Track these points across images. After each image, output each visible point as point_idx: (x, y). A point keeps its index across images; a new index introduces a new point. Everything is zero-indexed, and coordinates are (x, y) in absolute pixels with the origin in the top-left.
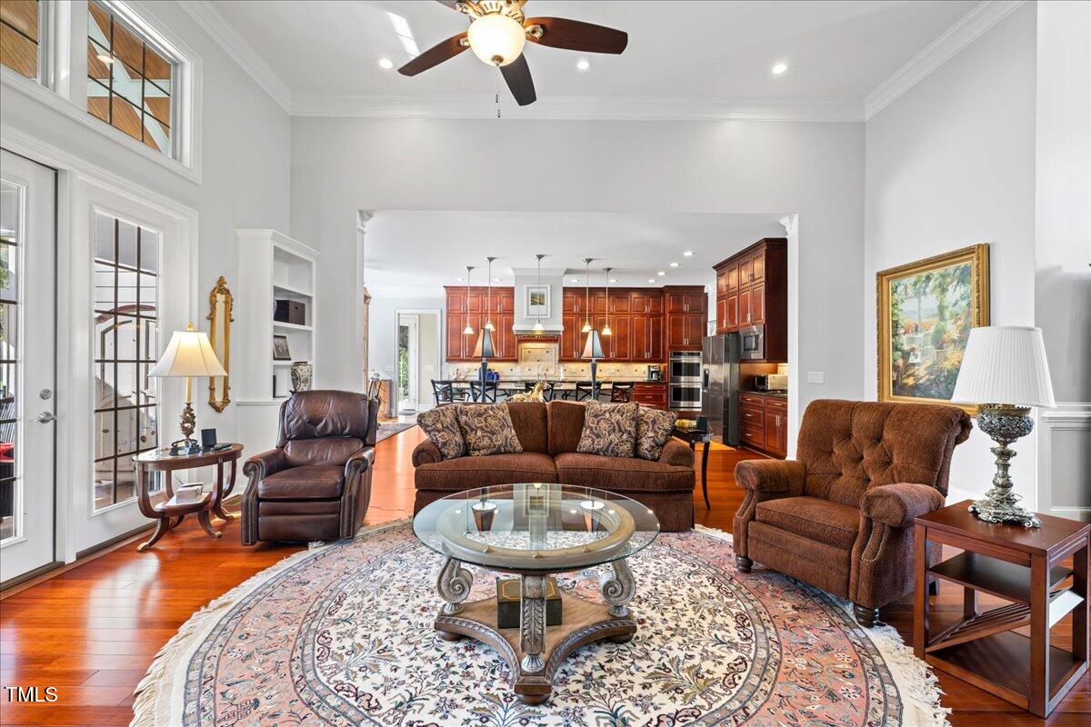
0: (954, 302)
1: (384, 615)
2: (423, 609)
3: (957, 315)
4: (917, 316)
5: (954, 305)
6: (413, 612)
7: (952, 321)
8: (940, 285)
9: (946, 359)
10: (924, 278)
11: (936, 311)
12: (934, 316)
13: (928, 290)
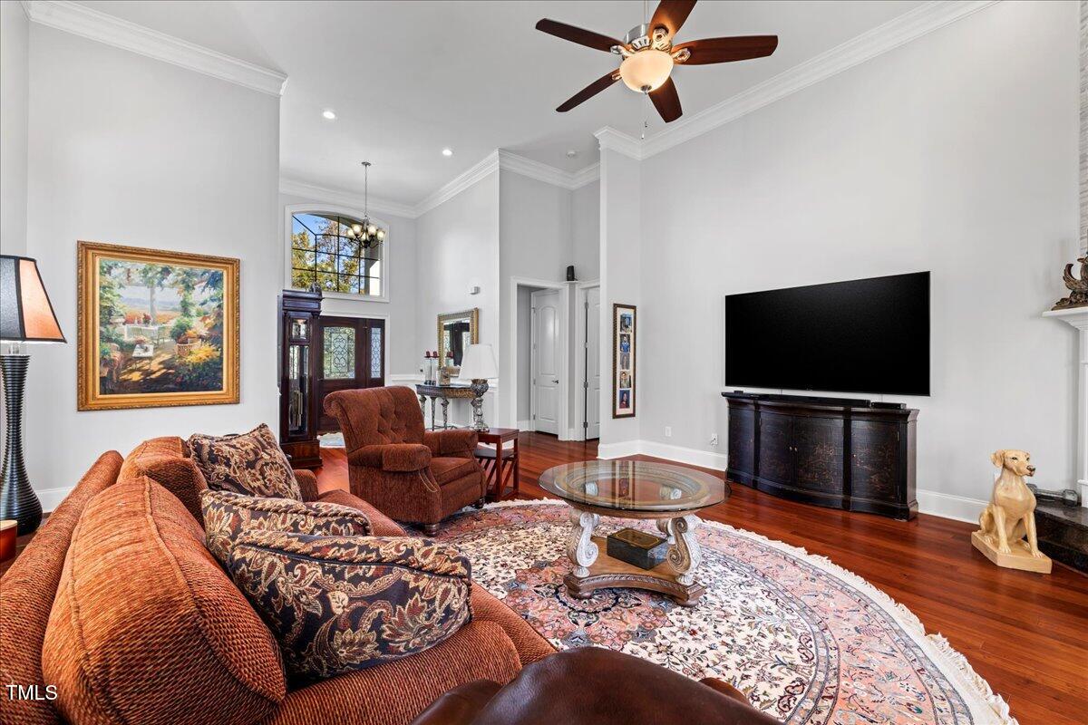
0: (202, 300)
1: (737, 648)
2: (693, 633)
3: (205, 314)
4: (149, 306)
5: (203, 304)
6: (704, 637)
7: (200, 318)
8: (183, 281)
9: (191, 353)
10: (160, 270)
11: (179, 306)
12: (175, 310)
13: (165, 282)
